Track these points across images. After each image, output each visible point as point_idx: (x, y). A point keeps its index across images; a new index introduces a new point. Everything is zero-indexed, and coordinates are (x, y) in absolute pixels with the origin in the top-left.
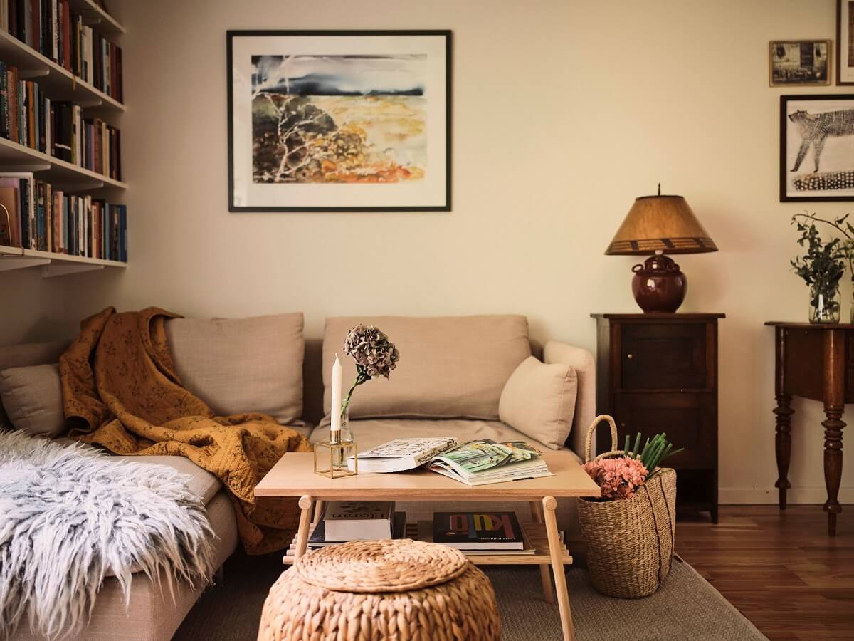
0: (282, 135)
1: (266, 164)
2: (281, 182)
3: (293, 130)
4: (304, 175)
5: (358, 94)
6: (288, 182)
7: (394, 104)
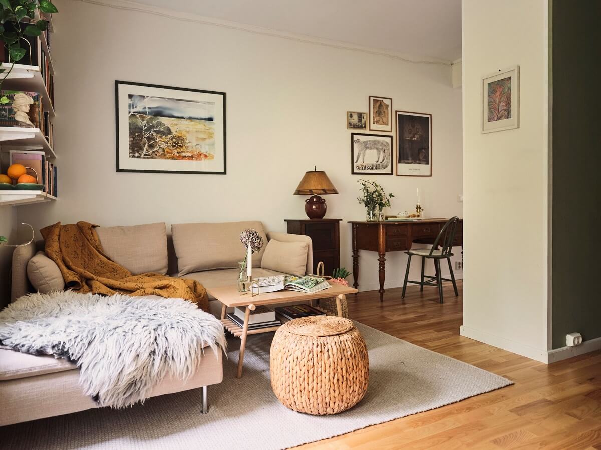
0: (145, 135)
1: (136, 149)
2: (144, 158)
3: (150, 133)
4: (156, 155)
5: (183, 118)
6: (148, 158)
7: (200, 124)
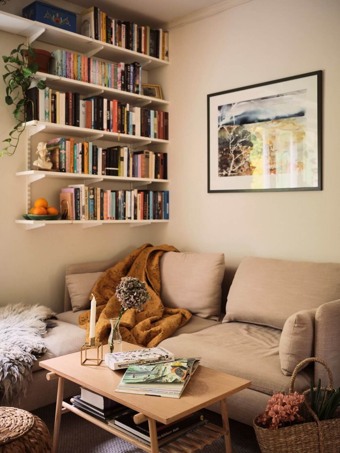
0: (231, 149)
1: (224, 166)
2: (231, 175)
3: (236, 145)
4: (242, 171)
5: (268, 120)
6: (234, 175)
7: (288, 123)
